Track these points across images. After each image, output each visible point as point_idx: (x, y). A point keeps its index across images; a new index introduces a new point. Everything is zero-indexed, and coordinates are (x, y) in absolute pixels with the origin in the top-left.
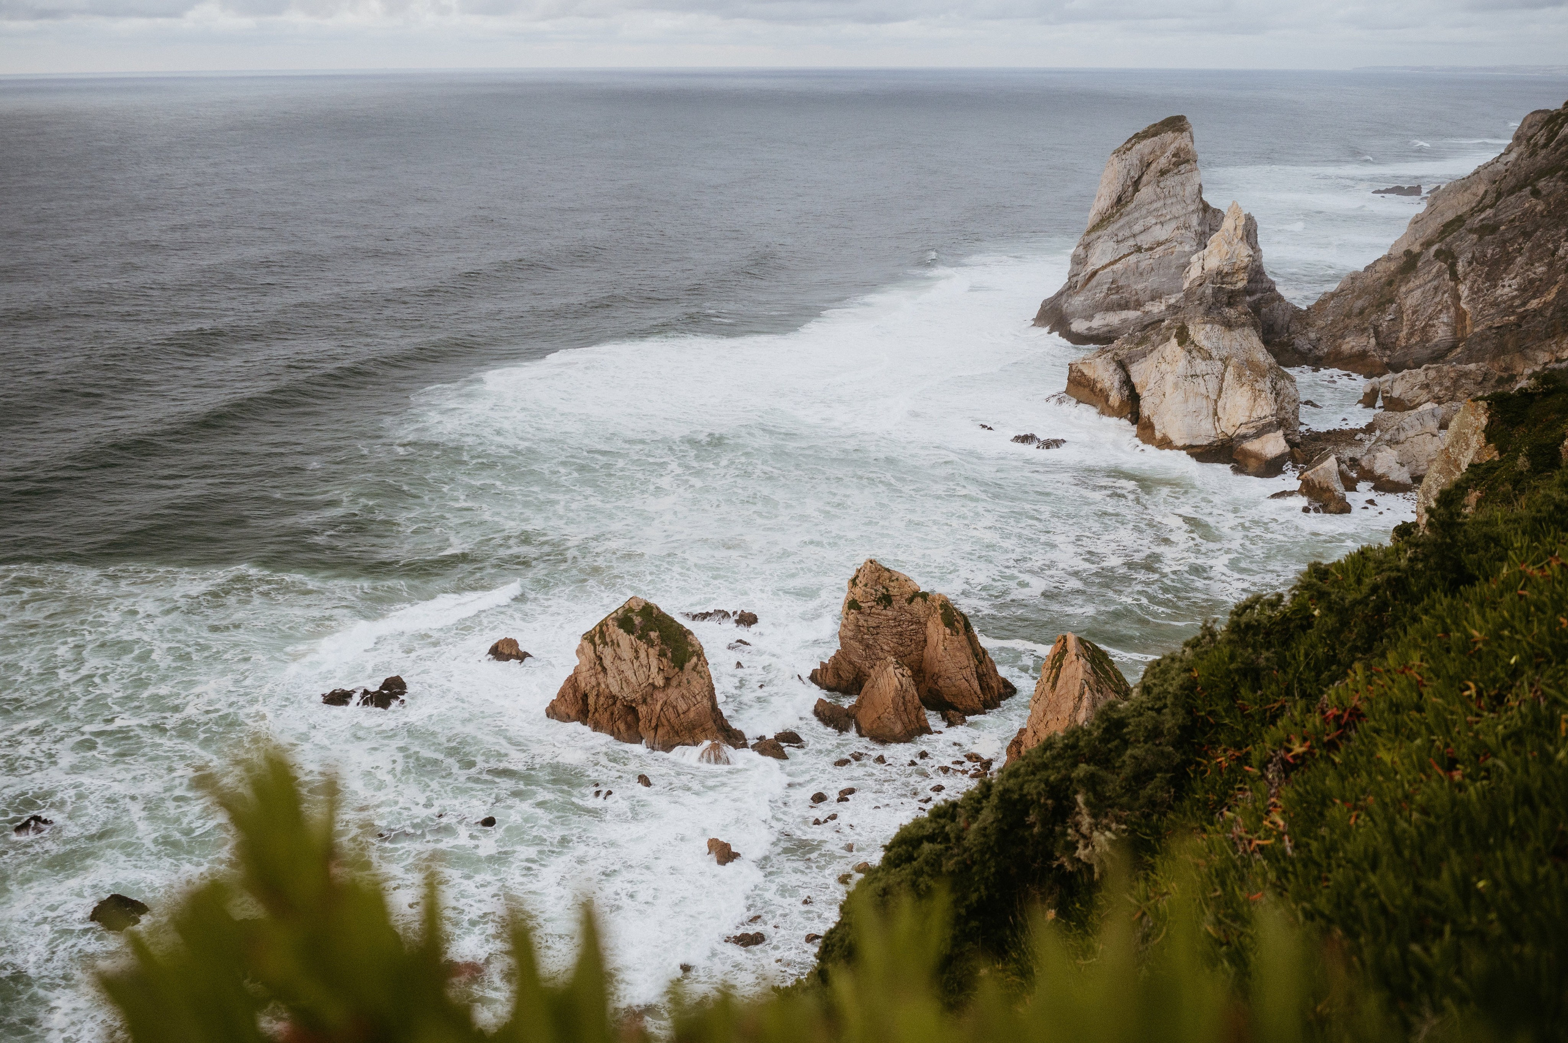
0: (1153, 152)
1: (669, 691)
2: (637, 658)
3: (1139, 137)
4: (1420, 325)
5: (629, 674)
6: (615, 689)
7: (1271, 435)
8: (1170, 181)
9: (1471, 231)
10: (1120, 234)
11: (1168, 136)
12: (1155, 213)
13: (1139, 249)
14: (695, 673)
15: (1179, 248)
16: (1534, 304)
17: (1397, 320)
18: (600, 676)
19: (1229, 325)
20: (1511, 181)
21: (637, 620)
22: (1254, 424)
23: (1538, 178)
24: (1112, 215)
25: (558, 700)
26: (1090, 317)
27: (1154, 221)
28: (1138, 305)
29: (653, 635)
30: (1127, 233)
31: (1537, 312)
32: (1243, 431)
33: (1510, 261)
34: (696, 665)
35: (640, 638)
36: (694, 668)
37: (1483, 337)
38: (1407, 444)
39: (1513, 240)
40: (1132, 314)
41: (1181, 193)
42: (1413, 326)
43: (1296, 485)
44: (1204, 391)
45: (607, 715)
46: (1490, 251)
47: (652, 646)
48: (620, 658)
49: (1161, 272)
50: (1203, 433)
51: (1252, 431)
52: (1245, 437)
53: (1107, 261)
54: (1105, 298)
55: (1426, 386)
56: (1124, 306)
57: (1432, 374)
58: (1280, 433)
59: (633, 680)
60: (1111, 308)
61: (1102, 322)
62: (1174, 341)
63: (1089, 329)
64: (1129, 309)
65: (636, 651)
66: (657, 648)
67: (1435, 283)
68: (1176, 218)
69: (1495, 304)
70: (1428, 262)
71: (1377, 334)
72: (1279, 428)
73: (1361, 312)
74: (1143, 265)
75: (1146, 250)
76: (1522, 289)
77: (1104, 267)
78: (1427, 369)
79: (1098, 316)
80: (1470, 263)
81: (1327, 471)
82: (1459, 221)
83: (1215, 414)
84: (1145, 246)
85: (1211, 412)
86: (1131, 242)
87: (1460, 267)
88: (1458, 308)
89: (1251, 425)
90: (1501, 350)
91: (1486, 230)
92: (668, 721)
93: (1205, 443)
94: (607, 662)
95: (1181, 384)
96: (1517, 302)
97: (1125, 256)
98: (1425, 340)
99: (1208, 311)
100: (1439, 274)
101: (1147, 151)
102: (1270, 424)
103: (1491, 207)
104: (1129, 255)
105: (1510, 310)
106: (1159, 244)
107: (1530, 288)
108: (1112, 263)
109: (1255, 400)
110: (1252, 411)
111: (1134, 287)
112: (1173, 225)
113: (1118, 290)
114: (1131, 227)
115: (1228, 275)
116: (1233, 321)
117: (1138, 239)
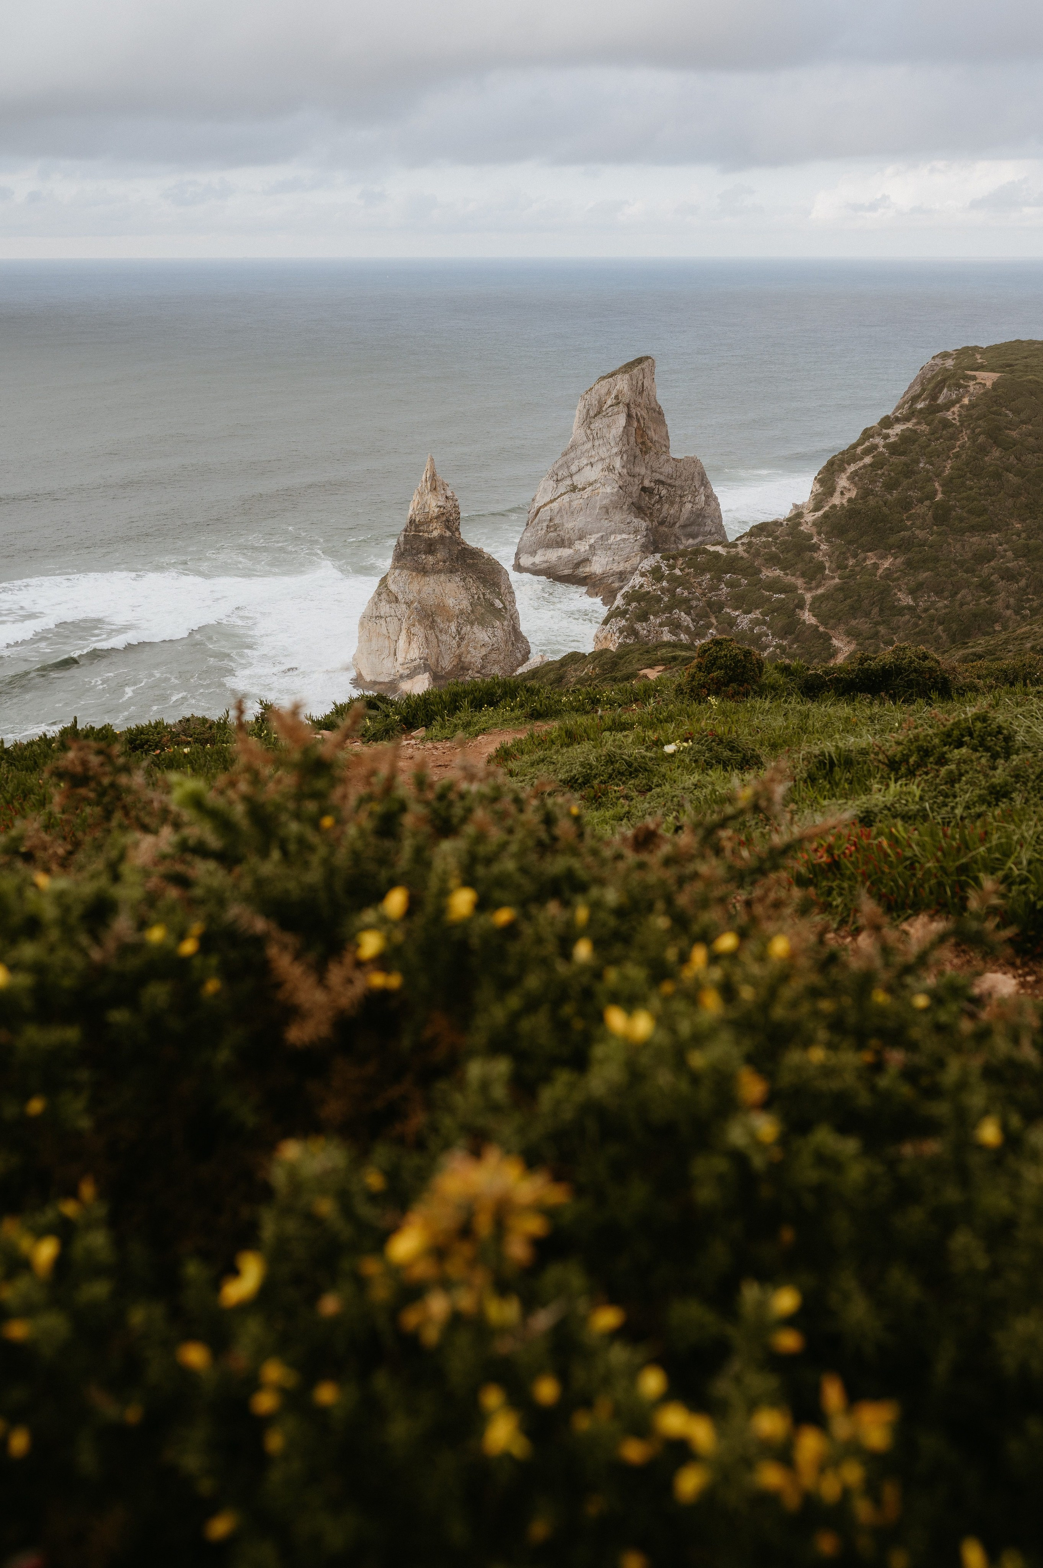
7: (420, 676)
10: (560, 474)
12: (586, 454)
13: (574, 489)
15: (602, 490)
19: (423, 571)
22: (408, 665)
26: (533, 553)
27: (585, 462)
28: (570, 544)
30: (565, 472)
32: (400, 671)
40: (566, 552)
41: (607, 435)
44: (385, 632)
49: (587, 512)
50: (385, 671)
51: (407, 672)
52: (402, 677)
53: (548, 500)
54: (545, 535)
56: (561, 543)
58: (427, 675)
60: (549, 545)
61: (543, 559)
63: (533, 564)
64: (564, 547)
68: (602, 459)
74: (575, 504)
75: (580, 490)
77: (545, 505)
79: (540, 552)
83: (395, 653)
84: (579, 486)
85: (392, 652)
86: (568, 482)
89: (406, 666)
93: (387, 680)
95: (365, 624)
97: (562, 495)
99: (398, 559)
102: (419, 666)
104: (565, 494)
106: (591, 484)
108: (552, 501)
109: (410, 643)
110: (407, 652)
111: (566, 526)
112: (600, 466)
113: (556, 528)
114: (568, 467)
115: (421, 523)
116: (429, 567)
117: (575, 478)
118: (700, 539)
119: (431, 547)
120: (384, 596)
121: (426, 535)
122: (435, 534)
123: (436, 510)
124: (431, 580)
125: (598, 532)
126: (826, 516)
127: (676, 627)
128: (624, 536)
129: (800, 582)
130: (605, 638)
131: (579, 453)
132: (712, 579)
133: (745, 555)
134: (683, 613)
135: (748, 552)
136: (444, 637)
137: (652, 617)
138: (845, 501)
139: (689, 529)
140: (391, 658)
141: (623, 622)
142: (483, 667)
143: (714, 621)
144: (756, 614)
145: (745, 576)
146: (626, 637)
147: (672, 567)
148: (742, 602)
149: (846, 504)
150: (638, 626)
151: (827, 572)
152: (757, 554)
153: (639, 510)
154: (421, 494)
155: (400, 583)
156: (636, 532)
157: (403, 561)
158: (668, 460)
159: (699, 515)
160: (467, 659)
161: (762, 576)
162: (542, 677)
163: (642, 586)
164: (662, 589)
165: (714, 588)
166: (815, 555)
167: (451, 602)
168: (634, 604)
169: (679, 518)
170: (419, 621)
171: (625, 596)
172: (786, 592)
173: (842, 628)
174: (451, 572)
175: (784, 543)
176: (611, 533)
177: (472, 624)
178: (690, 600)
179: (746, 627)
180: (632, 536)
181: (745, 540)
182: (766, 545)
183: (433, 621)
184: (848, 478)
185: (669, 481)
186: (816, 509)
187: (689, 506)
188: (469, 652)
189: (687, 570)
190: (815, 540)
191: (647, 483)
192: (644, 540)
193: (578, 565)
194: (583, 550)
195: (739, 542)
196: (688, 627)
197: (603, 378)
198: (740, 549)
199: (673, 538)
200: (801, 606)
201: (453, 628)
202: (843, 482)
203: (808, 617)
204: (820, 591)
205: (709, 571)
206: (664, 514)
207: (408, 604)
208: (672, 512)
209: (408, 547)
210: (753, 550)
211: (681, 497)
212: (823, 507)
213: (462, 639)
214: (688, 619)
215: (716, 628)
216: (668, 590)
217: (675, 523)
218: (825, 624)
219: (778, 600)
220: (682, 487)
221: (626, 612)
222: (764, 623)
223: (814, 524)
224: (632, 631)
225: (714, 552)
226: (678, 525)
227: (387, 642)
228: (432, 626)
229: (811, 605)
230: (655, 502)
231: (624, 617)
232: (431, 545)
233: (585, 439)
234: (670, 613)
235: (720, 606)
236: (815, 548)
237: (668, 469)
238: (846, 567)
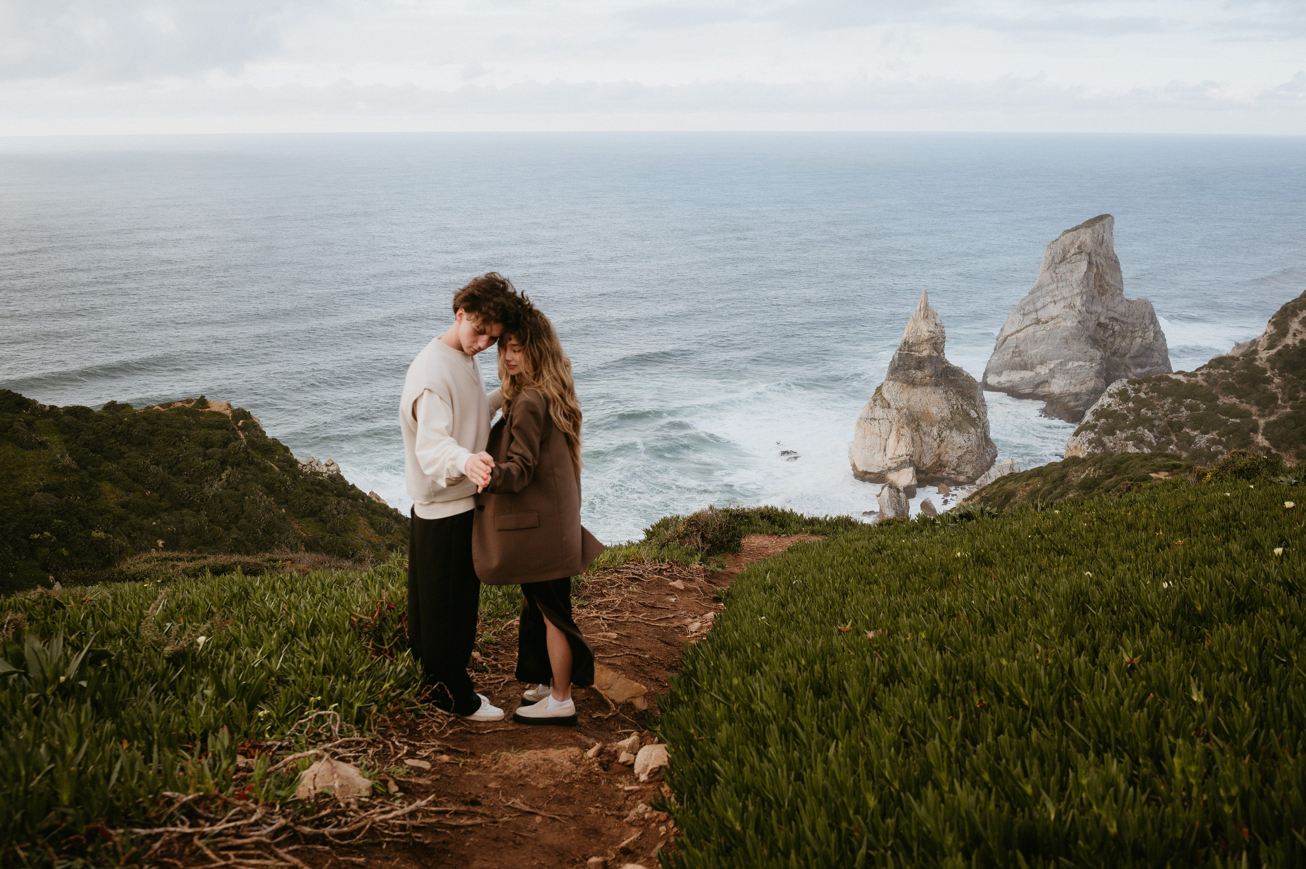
7: (906, 470)
10: (1027, 309)
12: (1051, 294)
13: (1038, 322)
15: (1063, 324)
19: (912, 383)
22: (896, 460)
26: (999, 374)
27: (1050, 300)
28: (1032, 367)
30: (1031, 308)
32: (889, 465)
40: (1028, 374)
41: (1070, 278)
44: (878, 431)
49: (1049, 341)
50: (875, 464)
51: (895, 465)
52: (890, 470)
53: (1015, 330)
54: (1011, 359)
56: (1024, 367)
58: (911, 469)
60: (1014, 367)
61: (1007, 379)
63: (999, 383)
64: (1027, 370)
68: (1065, 298)
74: (1038, 334)
75: (1043, 323)
77: (1012, 334)
79: (1005, 373)
84: (1043, 320)
85: (883, 448)
86: (1033, 316)
89: (894, 460)
93: (876, 471)
95: (862, 424)
97: (1027, 326)
99: (894, 372)
102: (905, 461)
104: (1030, 325)
106: (1053, 319)
108: (1018, 331)
109: (898, 441)
110: (895, 449)
111: (1030, 352)
112: (1062, 304)
113: (1020, 353)
114: (1034, 304)
115: (913, 345)
116: (917, 380)
117: (1040, 313)
118: (1148, 368)
119: (920, 364)
120: (878, 402)
121: (917, 354)
122: (925, 353)
123: (927, 334)
124: (919, 391)
125: (1057, 359)
126: (1279, 353)
127: (1139, 441)
128: (1081, 363)
129: (1254, 409)
130: (1076, 447)
131: (1044, 292)
132: (1173, 403)
133: (1205, 384)
134: (1146, 431)
135: (1207, 382)
136: (926, 439)
137: (1118, 432)
138: (1297, 342)
139: (1138, 360)
140: (882, 453)
141: (1092, 435)
142: (958, 466)
143: (1174, 438)
144: (1213, 435)
145: (1203, 402)
146: (1094, 448)
147: (1137, 391)
148: (1201, 424)
149: (1298, 344)
150: (1105, 439)
151: (1279, 402)
152: (1215, 383)
153: (1095, 342)
154: (915, 321)
155: (892, 392)
156: (1092, 360)
157: (897, 374)
158: (1122, 301)
159: (1147, 349)
160: (945, 458)
161: (1220, 402)
162: (1046, 475)
163: (1110, 405)
164: (1128, 409)
165: (1174, 410)
166: (1269, 387)
167: (934, 410)
168: (1102, 421)
169: (1129, 351)
170: (907, 424)
171: (1095, 413)
172: (1241, 417)
173: (1293, 451)
174: (936, 385)
175: (1238, 375)
176: (1070, 360)
177: (951, 429)
178: (1153, 419)
179: (1203, 445)
180: (1088, 364)
181: (1204, 371)
182: (1223, 376)
183: (919, 425)
184: (1301, 323)
185: (1122, 319)
186: (1270, 347)
187: (1139, 340)
188: (947, 453)
189: (1150, 394)
190: (1268, 374)
191: (1102, 320)
192: (1098, 367)
193: (1038, 385)
194: (1043, 373)
195: (1199, 373)
196: (1150, 442)
197: (1068, 231)
198: (1200, 378)
199: (1123, 367)
200: (1255, 430)
201: (935, 431)
202: (1295, 325)
203: (1261, 440)
204: (1273, 418)
205: (1171, 396)
206: (1116, 346)
207: (899, 410)
208: (1124, 344)
209: (901, 363)
210: (1211, 380)
211: (1132, 332)
212: (1276, 346)
213: (942, 441)
214: (1151, 435)
215: (1176, 445)
216: (1134, 410)
217: (1125, 354)
218: (1277, 447)
219: (1233, 423)
220: (1133, 324)
221: (1095, 426)
222: (1220, 442)
223: (1269, 360)
224: (1099, 443)
225: (1176, 380)
226: (1128, 356)
227: (878, 440)
228: (917, 429)
229: (1264, 429)
230: (1110, 336)
231: (1093, 431)
232: (920, 362)
233: (1050, 281)
234: (1135, 429)
235: (1181, 426)
236: (1269, 381)
237: (1121, 309)
238: (1298, 399)
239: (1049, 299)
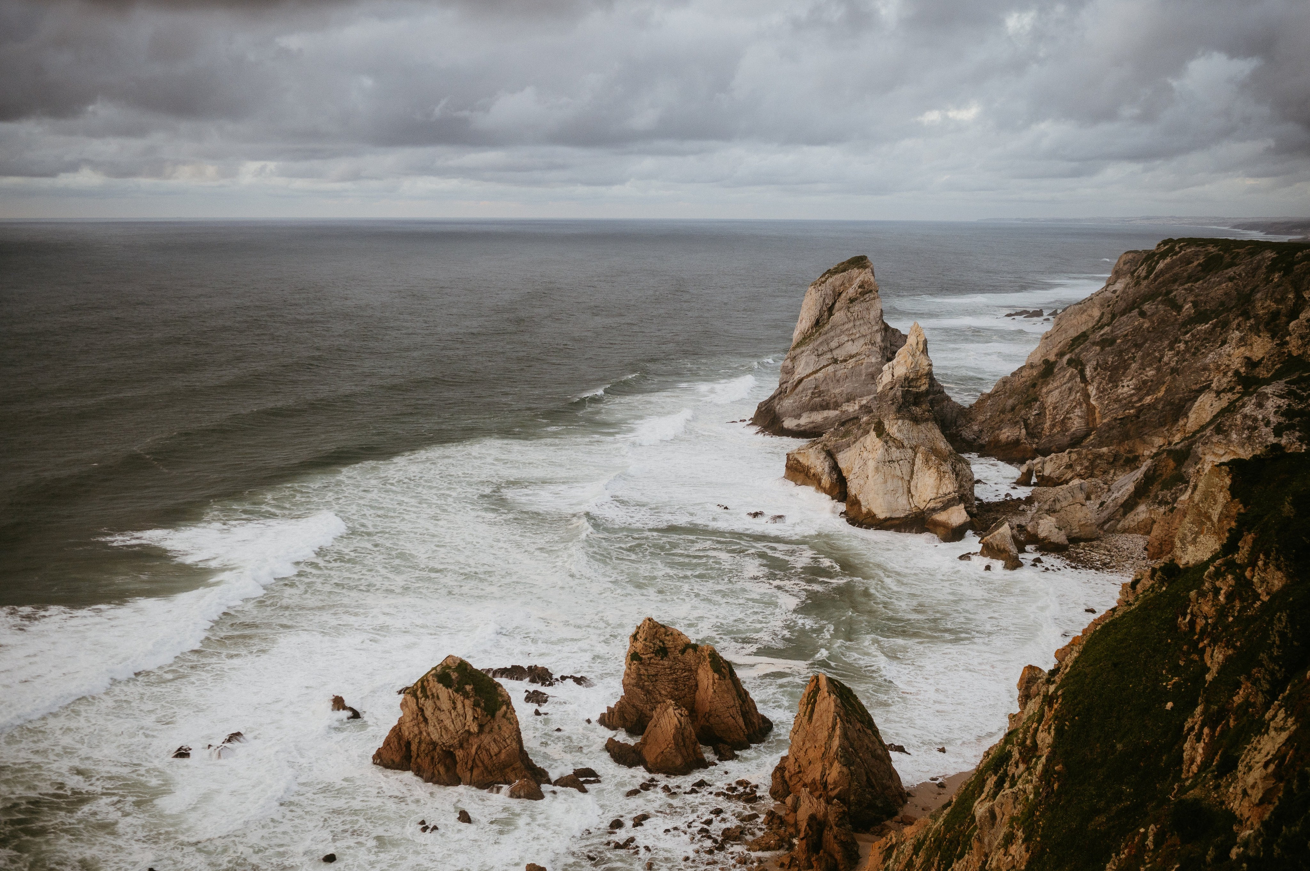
0: (843, 284)
1: (483, 737)
2: (455, 708)
3: (831, 273)
4: (1060, 418)
5: (448, 722)
6: (435, 736)
7: (955, 508)
8: (857, 308)
9: (1094, 344)
10: (820, 349)
11: (855, 272)
12: (847, 333)
13: (835, 361)
14: (504, 720)
15: (867, 360)
16: (1148, 399)
17: (1041, 415)
18: (422, 725)
19: (916, 420)
20: (1122, 305)
21: (454, 676)
22: (941, 499)
23: (1143, 303)
24: (812, 334)
25: (384, 747)
26: (798, 416)
27: (846, 339)
28: (837, 406)
29: (468, 688)
30: (825, 348)
31: (1151, 406)
32: (932, 505)
33: (1127, 368)
34: (506, 713)
35: (457, 691)
36: (504, 716)
37: (1110, 427)
38: (1062, 513)
39: (1128, 350)
40: (832, 413)
41: (867, 316)
42: (1054, 419)
43: (979, 547)
44: (899, 474)
45: (428, 760)
46: (1110, 359)
47: (468, 698)
48: (439, 709)
49: (854, 379)
50: (900, 508)
51: (939, 505)
52: (934, 510)
53: (811, 371)
54: (810, 400)
55: (1070, 466)
56: (825, 407)
57: (1074, 456)
58: (962, 506)
59: (451, 728)
60: (814, 409)
61: (808, 420)
62: (873, 434)
63: (798, 425)
64: (829, 409)
65: (454, 703)
66: (472, 699)
67: (1069, 385)
68: (864, 336)
69: (1117, 400)
70: (1062, 369)
71: (1027, 426)
72: (960, 503)
73: (1013, 409)
74: (839, 373)
75: (841, 362)
76: (1138, 389)
77: (808, 376)
78: (1070, 453)
79: (805, 415)
80: (1096, 369)
81: (1003, 536)
82: (1084, 336)
83: (909, 491)
84: (840, 359)
85: (906, 490)
86: (829, 356)
87: (1088, 372)
88: (1088, 404)
89: (938, 500)
90: (1126, 436)
91: (1106, 342)
92: (482, 762)
93: (902, 515)
94: (428, 713)
95: (880, 468)
96: (1135, 399)
97: (824, 367)
98: (1064, 430)
99: (899, 410)
100: (1072, 378)
101: (838, 283)
102: (954, 499)
103: (1108, 325)
104: (827, 365)
105: (1130, 404)
106: (851, 357)
107: (1144, 388)
108: (815, 372)
109: (941, 480)
110: (938, 489)
111: (832, 391)
113: (820, 394)
114: (828, 344)
115: (913, 380)
116: (919, 417)
117: (835, 353)
119: (917, 399)
121: (915, 390)
122: (923, 388)
124: (922, 427)
125: (869, 395)
131: (838, 331)
140: (906, 495)
154: (912, 355)
157: (902, 413)
167: (939, 445)
194: (851, 410)
201: (950, 466)
207: (913, 449)
209: (904, 400)
227: (900, 482)
239: (844, 338)
